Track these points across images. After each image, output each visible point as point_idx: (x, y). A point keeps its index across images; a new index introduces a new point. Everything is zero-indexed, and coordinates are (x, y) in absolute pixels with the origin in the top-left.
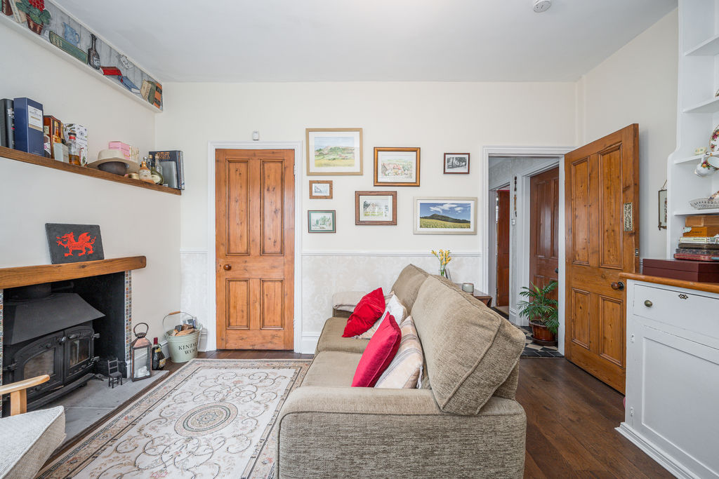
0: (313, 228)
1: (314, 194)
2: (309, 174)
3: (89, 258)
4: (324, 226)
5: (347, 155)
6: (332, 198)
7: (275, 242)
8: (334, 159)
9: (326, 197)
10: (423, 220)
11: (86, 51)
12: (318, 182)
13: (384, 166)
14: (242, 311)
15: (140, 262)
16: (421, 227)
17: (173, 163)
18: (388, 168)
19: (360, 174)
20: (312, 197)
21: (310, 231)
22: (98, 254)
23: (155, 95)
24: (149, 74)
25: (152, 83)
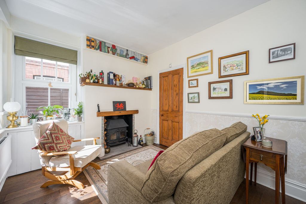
0: (190, 101)
1: (190, 86)
2: (188, 77)
3: (122, 110)
4: (195, 100)
5: (205, 65)
6: (198, 87)
7: (176, 106)
8: (199, 68)
9: (195, 87)
10: (251, 95)
11: (125, 55)
12: (192, 80)
13: (224, 67)
14: (166, 132)
15: (137, 112)
16: (250, 99)
17: (149, 80)
18: (227, 67)
19: (212, 73)
20: (189, 87)
21: (189, 102)
22: (124, 109)
23: (145, 60)
24: (143, 54)
25: (144, 57)
